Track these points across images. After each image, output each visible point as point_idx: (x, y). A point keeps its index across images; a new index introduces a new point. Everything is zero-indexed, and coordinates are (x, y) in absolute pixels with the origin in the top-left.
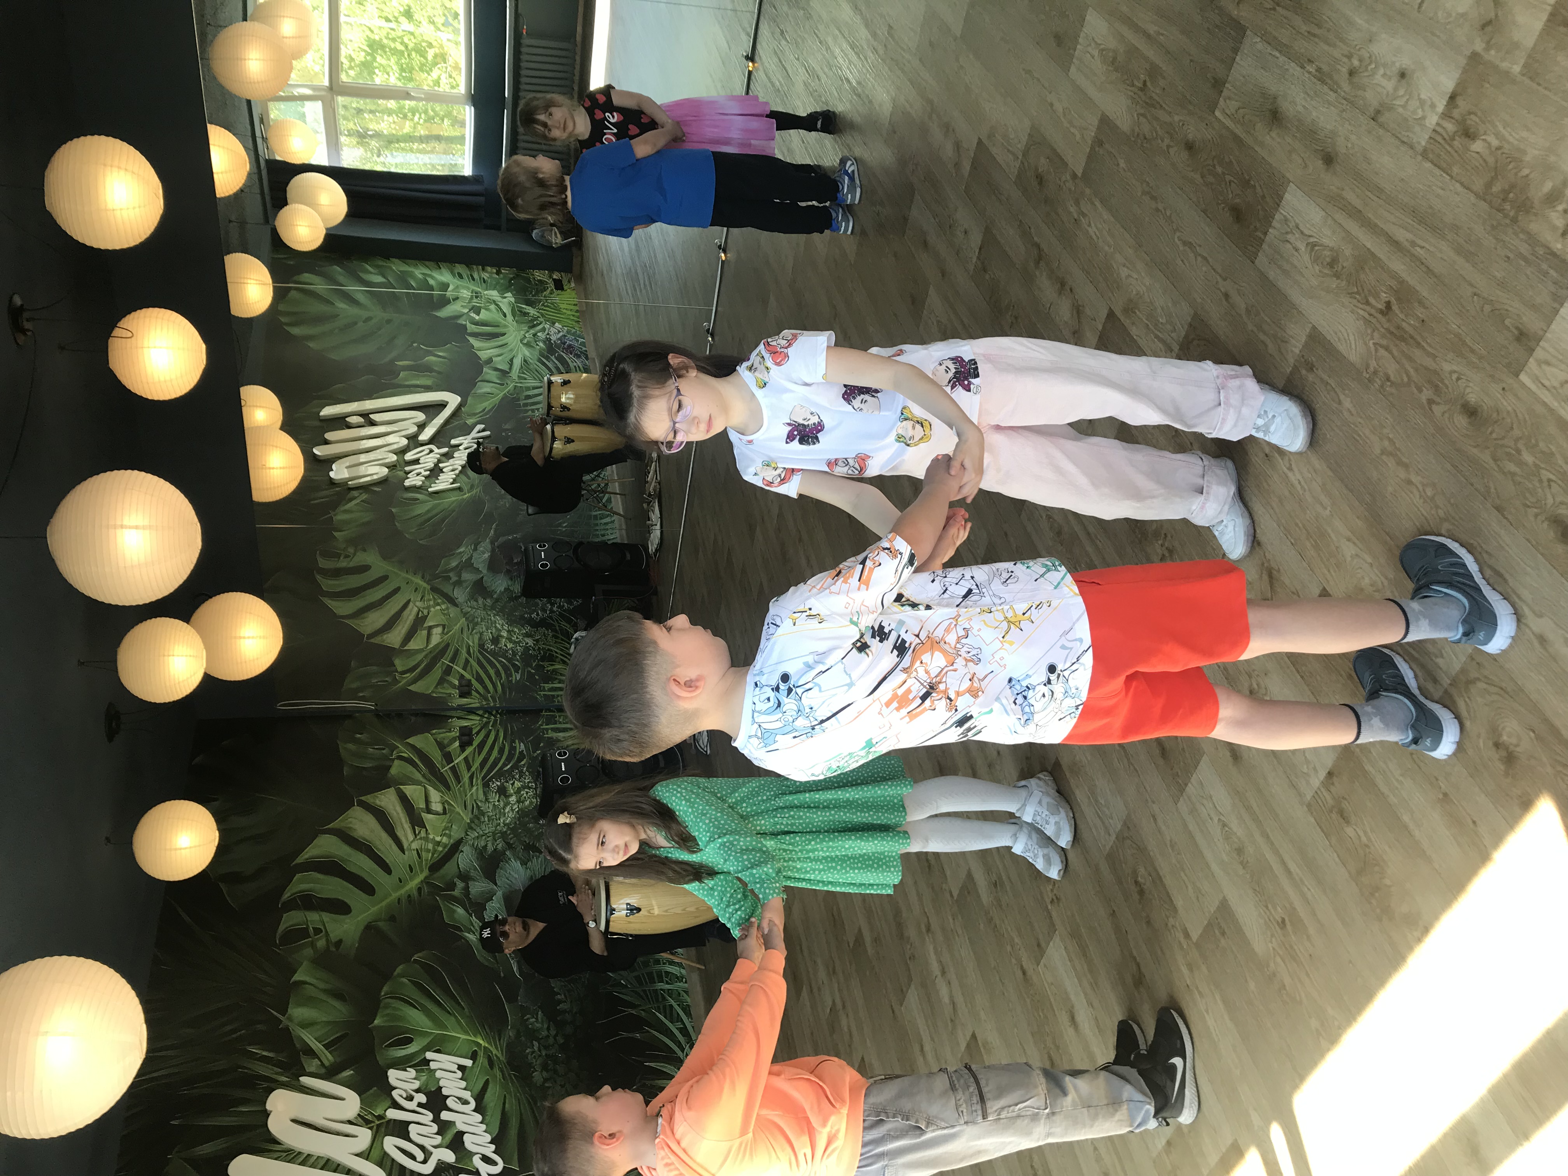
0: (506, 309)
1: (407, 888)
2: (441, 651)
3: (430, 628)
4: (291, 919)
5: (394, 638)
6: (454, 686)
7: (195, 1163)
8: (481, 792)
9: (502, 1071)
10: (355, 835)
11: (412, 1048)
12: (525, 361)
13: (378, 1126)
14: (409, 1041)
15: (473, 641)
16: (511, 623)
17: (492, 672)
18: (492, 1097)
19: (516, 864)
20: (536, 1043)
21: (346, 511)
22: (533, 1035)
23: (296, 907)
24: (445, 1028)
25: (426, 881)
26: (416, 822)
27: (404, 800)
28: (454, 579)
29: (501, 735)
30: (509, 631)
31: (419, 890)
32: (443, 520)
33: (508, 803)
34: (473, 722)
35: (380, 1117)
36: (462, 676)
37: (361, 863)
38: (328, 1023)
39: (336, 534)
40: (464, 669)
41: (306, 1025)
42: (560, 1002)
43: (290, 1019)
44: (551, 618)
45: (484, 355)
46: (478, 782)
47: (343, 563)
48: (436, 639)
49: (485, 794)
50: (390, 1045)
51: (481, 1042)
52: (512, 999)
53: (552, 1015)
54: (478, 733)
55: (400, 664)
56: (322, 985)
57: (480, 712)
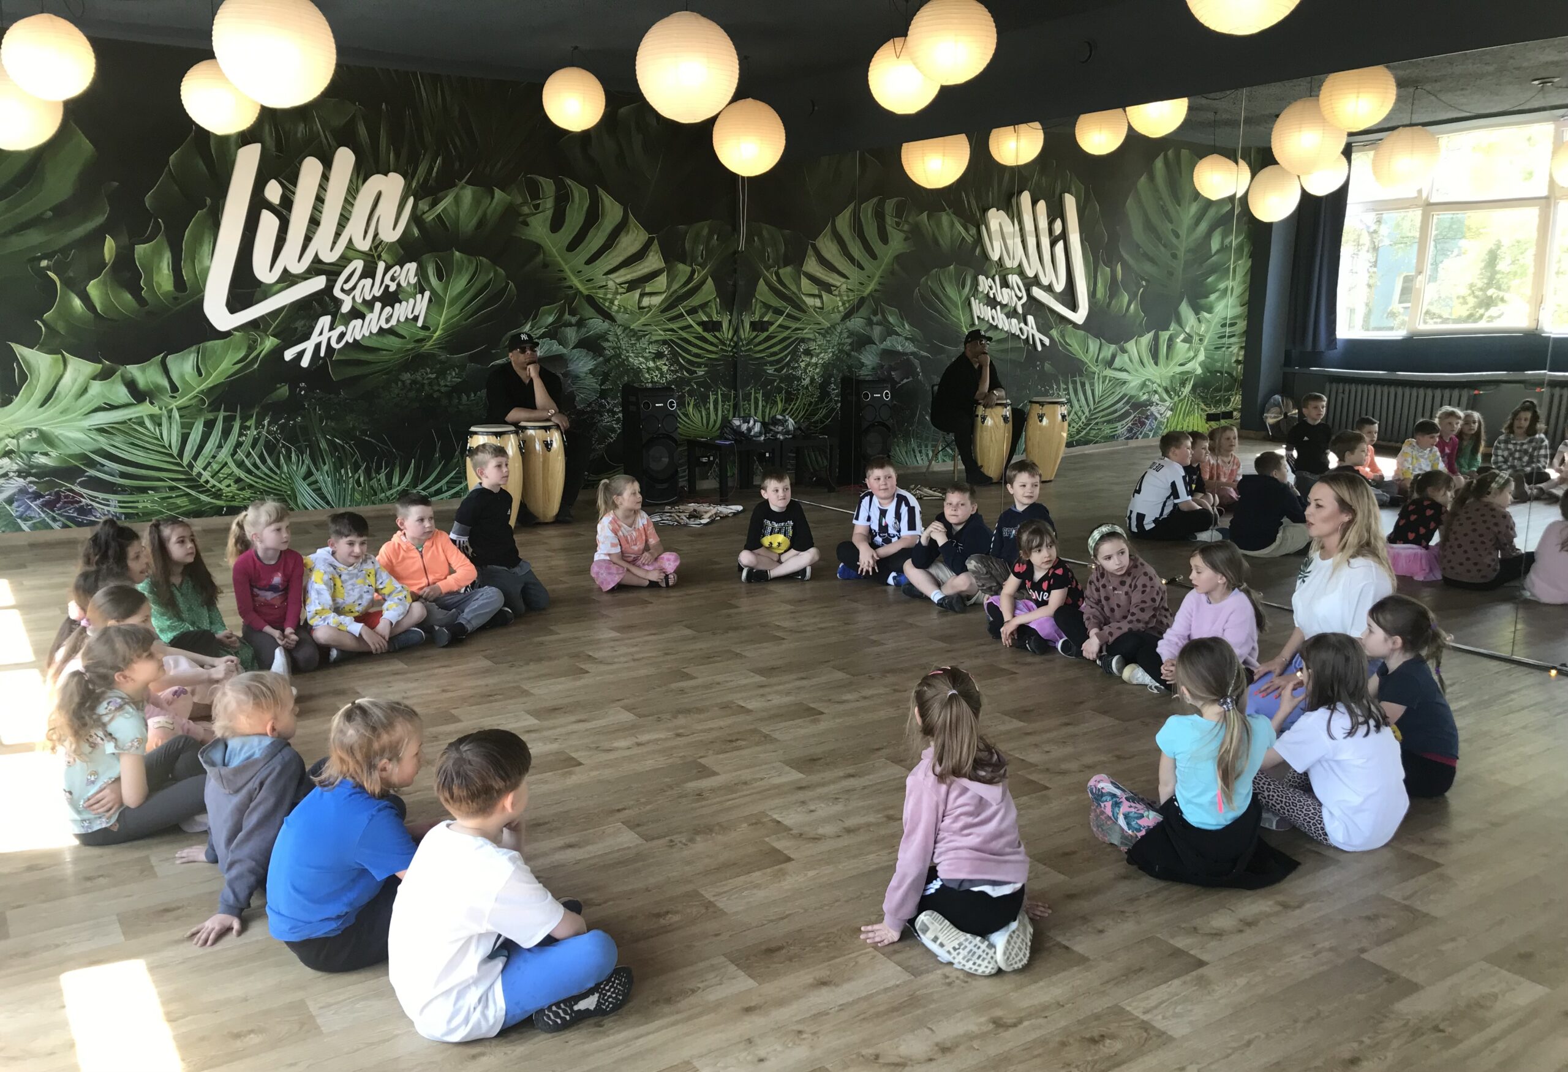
0: (1188, 367)
1: (573, 278)
2: (799, 307)
3: (820, 297)
4: (548, 186)
5: (811, 266)
6: (762, 316)
7: (352, 121)
8: (659, 338)
9: (412, 349)
10: (623, 234)
11: (434, 281)
12: (1125, 383)
13: (373, 256)
14: (440, 278)
15: (807, 333)
16: (825, 366)
17: (775, 349)
18: (392, 341)
19: (591, 365)
20: (434, 376)
21: (952, 225)
22: (442, 374)
23: (558, 190)
24: (449, 308)
25: (578, 292)
26: (632, 285)
27: (654, 275)
28: (875, 319)
29: (713, 356)
30: (816, 364)
31: (571, 287)
32: (937, 311)
33: (646, 359)
34: (726, 333)
35: (379, 257)
36: (772, 324)
37: (595, 240)
38: (458, 216)
39: (925, 214)
40: (780, 326)
41: (457, 200)
42: (468, 396)
43: (463, 188)
44: (831, 400)
45: (1131, 346)
46: (668, 336)
47: (890, 221)
48: (810, 301)
49: (656, 342)
50: (437, 263)
51: (438, 333)
52: (472, 359)
53: (456, 389)
54: (715, 336)
55: (786, 272)
56: (489, 212)
57: (735, 339)
